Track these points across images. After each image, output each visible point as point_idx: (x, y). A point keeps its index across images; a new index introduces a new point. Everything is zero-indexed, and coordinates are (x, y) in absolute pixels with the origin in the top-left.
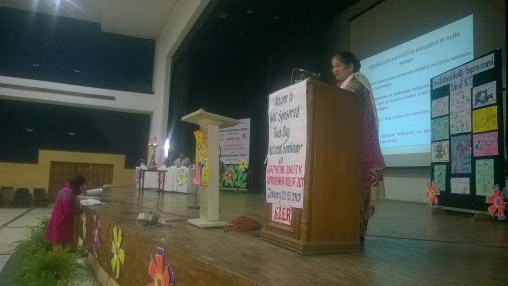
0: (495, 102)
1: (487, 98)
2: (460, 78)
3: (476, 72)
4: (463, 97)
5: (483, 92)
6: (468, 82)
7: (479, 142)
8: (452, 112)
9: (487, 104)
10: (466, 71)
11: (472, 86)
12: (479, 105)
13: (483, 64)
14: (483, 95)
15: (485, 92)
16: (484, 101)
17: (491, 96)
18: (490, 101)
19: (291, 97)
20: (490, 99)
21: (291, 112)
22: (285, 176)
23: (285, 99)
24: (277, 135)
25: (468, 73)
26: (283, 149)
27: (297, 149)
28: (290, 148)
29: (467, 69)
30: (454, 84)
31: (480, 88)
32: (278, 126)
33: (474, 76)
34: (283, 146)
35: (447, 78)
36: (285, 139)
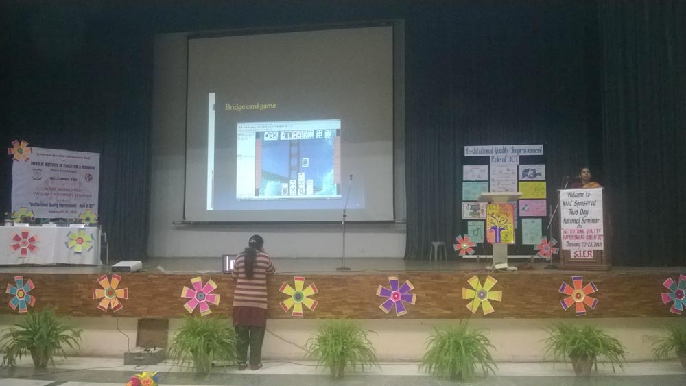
0: (544, 179)
1: (535, 175)
2: (505, 154)
3: (522, 154)
4: (508, 170)
5: (532, 170)
6: (514, 159)
7: (526, 206)
8: (493, 180)
9: (535, 179)
10: (512, 151)
11: (518, 163)
12: (526, 178)
13: (531, 150)
14: (530, 172)
15: (534, 170)
16: (532, 177)
17: (540, 174)
18: (539, 178)
19: (588, 195)
20: (539, 176)
21: (589, 202)
22: (586, 234)
23: (581, 195)
24: (572, 213)
25: (513, 152)
26: (581, 221)
27: (596, 221)
28: (589, 221)
29: (512, 149)
30: (496, 157)
31: (527, 167)
32: (574, 208)
33: (520, 156)
34: (581, 220)
35: (487, 151)
36: (583, 216)
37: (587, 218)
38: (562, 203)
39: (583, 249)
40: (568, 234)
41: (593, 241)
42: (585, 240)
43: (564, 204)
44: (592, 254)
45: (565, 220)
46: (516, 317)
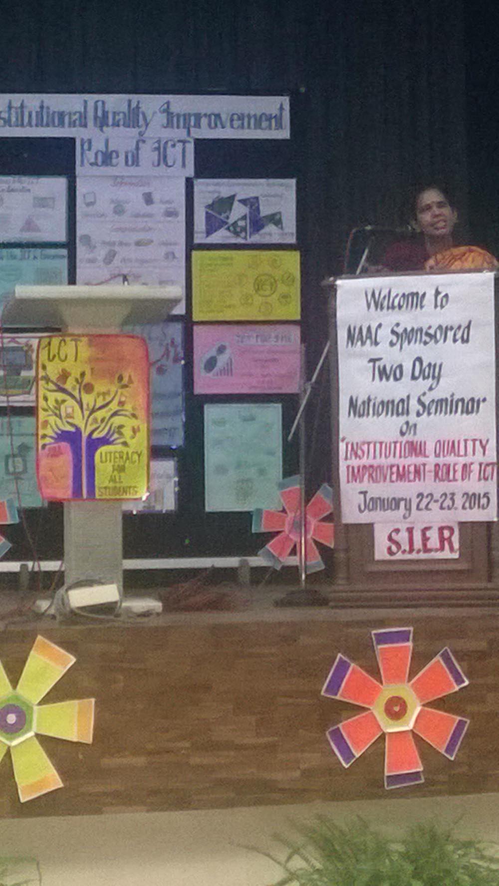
0: (293, 240)
1: (257, 224)
2: (134, 131)
3: (205, 133)
4: (149, 199)
5: (244, 202)
6: (174, 153)
7: (221, 350)
8: (87, 239)
9: (255, 239)
10: (162, 118)
11: (190, 171)
12: (220, 236)
13: (241, 118)
14: (238, 211)
15: (252, 203)
16: (244, 229)
17: (275, 219)
18: (271, 234)
19: (442, 299)
20: (271, 228)
21: (445, 330)
22: (431, 460)
23: (415, 299)
24: (383, 373)
25: (169, 124)
26: (414, 405)
27: (470, 406)
28: (446, 405)
29: (167, 111)
30: (98, 145)
31: (225, 187)
32: (390, 355)
33: (198, 142)
34: (413, 403)
35: (61, 115)
36: (423, 385)
37: (438, 394)
38: (342, 335)
39: (420, 519)
40: (365, 461)
41: (460, 487)
42: (428, 485)
43: (350, 337)
44: (456, 539)
45: (352, 404)
46: (152, 808)
